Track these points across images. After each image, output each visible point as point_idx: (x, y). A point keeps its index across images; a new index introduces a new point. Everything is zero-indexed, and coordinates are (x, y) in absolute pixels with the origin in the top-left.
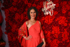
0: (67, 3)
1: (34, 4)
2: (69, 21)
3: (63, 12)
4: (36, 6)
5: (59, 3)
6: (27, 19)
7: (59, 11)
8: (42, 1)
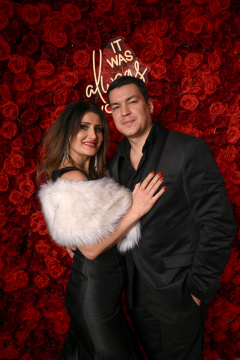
0: (205, 62)
1: (43, 63)
2: (212, 144)
3: (184, 102)
4: (56, 73)
5: (169, 62)
6: (5, 136)
7: (167, 100)
8: (84, 47)
